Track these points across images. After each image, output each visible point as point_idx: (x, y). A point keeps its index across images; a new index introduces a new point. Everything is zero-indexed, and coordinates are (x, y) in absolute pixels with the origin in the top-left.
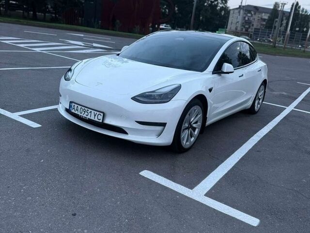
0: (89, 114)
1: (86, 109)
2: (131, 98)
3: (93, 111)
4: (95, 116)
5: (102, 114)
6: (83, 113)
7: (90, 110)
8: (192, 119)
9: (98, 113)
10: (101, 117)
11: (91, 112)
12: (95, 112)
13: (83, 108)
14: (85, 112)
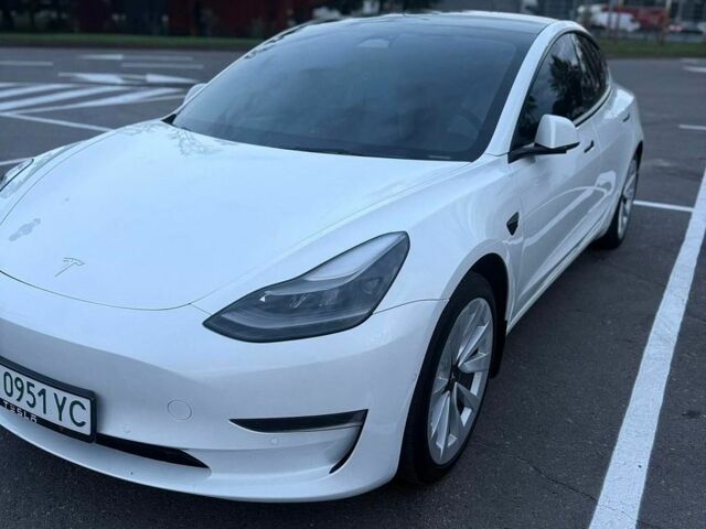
0: (40, 400)
1: (25, 380)
2: (206, 324)
3: (50, 391)
4: (61, 409)
5: (87, 403)
6: (17, 393)
7: (39, 386)
8: (461, 350)
9: (71, 398)
10: (83, 415)
11: (42, 392)
12: (61, 394)
13: (15, 375)
14: (21, 390)
